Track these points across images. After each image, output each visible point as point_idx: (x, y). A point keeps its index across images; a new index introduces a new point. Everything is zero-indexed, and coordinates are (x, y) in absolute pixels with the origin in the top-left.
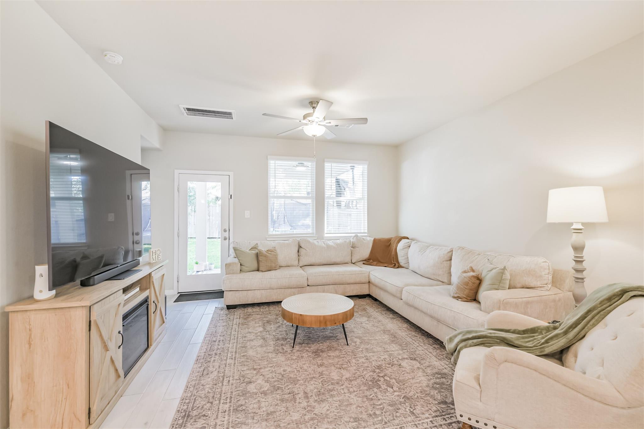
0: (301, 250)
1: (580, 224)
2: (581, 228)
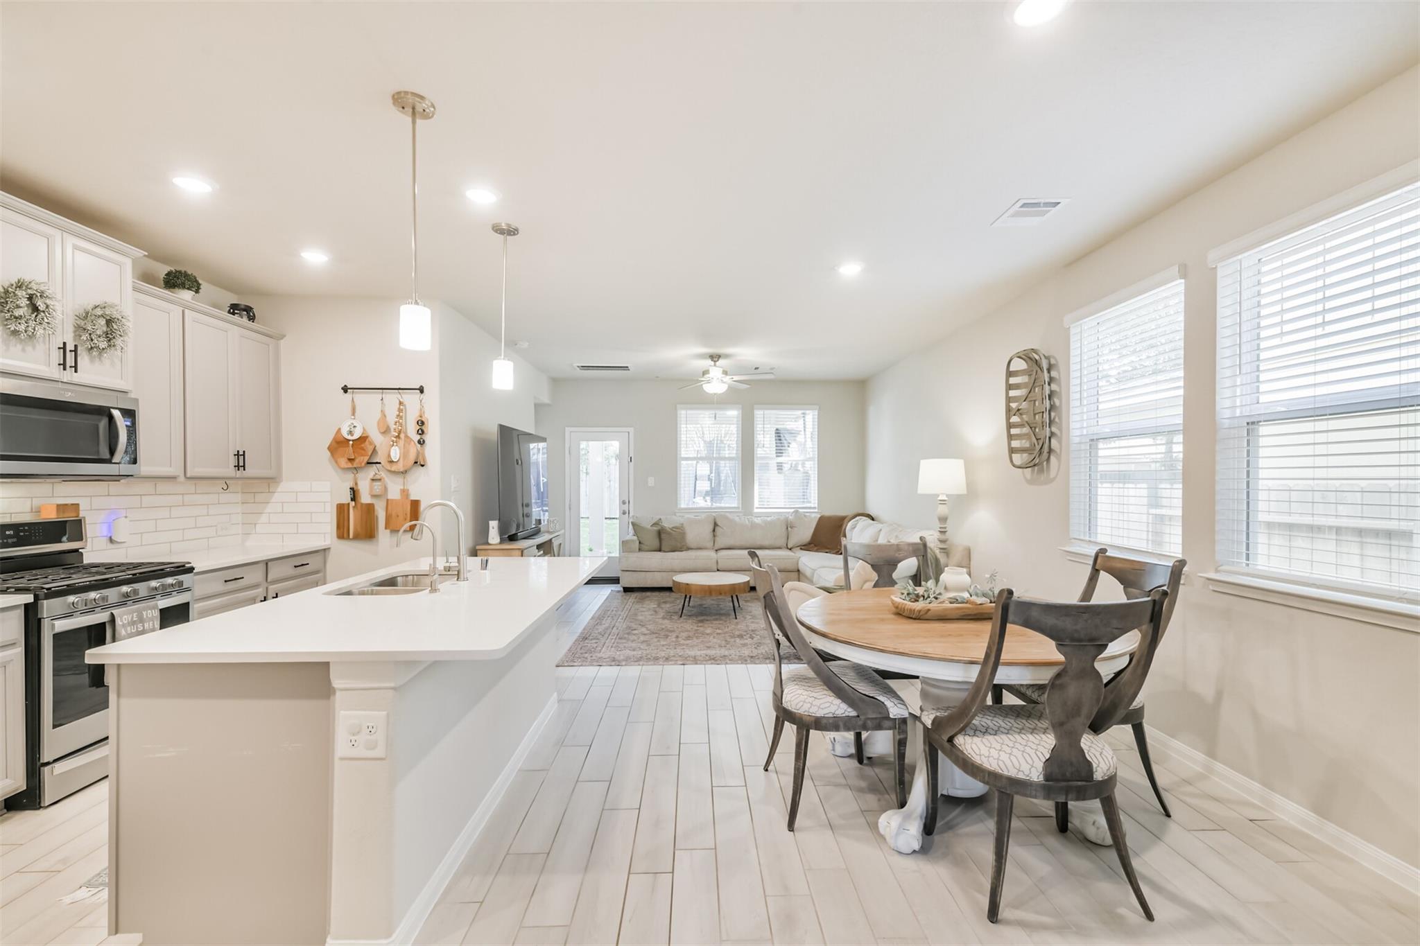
0: (717, 529)
1: (945, 496)
2: (946, 499)
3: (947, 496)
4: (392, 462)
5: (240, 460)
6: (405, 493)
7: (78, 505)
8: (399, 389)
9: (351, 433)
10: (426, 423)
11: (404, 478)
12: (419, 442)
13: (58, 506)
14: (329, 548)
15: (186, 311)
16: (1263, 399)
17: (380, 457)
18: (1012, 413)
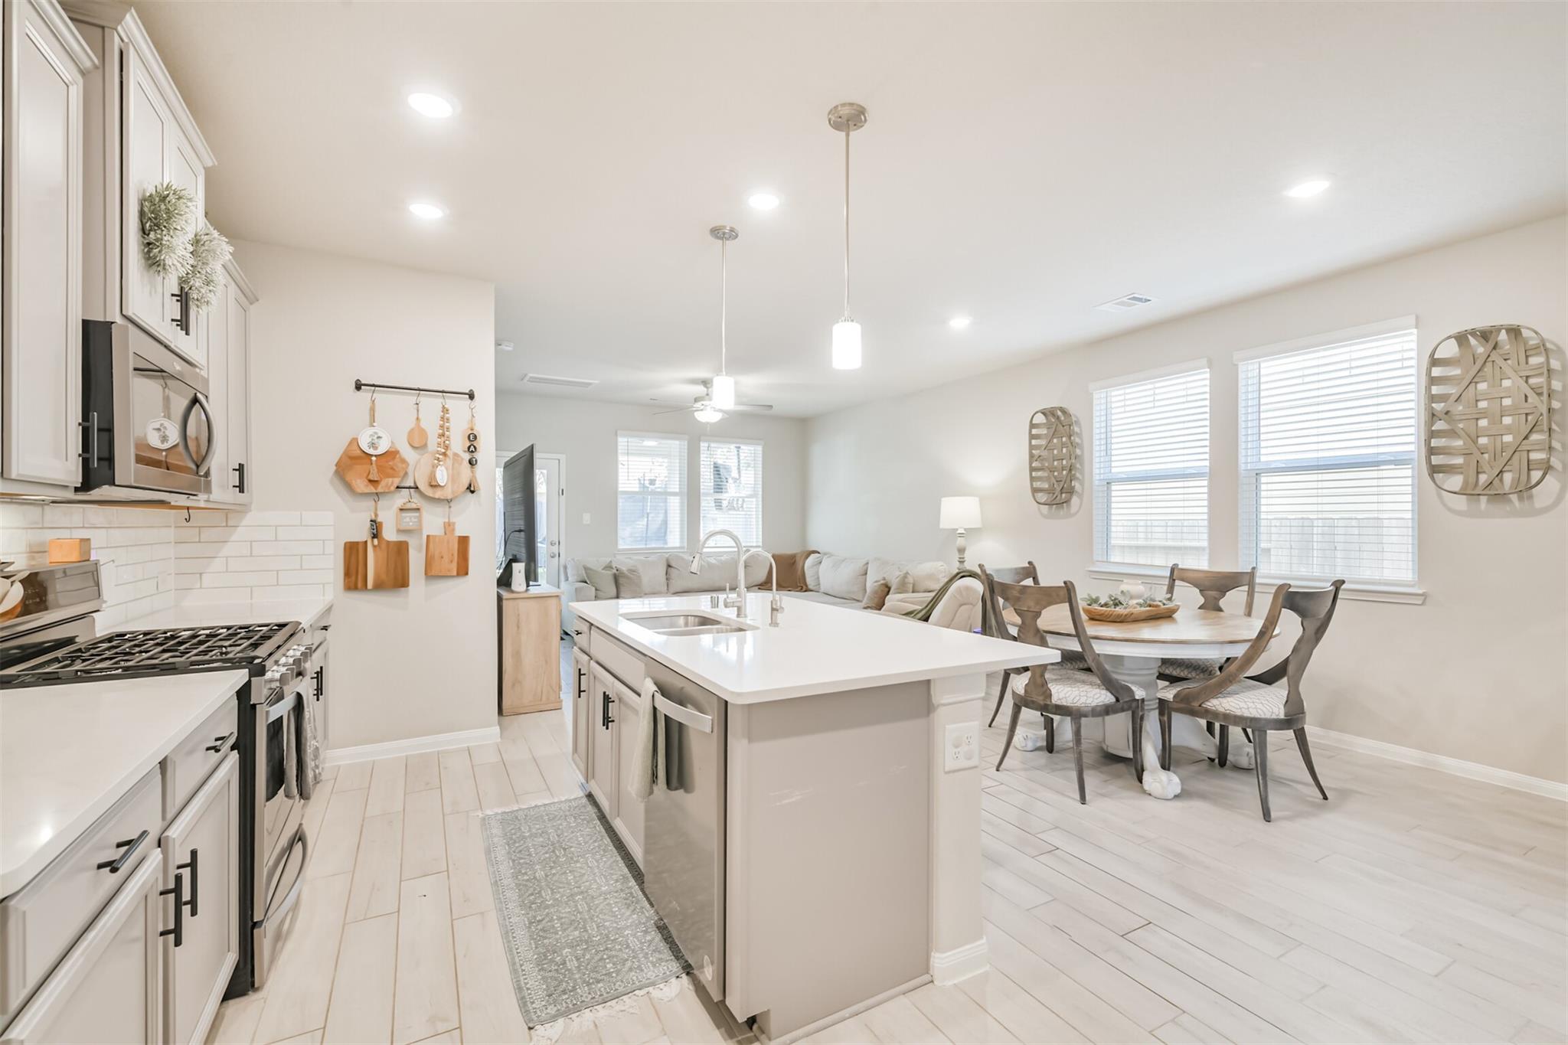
0: (670, 570)
1: (963, 530)
2: (963, 532)
3: (965, 529)
6: (449, 526)
7: (89, 540)
8: (443, 392)
10: (477, 438)
11: (450, 507)
12: (470, 462)
13: (79, 542)
14: (334, 607)
16: (1263, 458)
17: (417, 480)
18: (1034, 459)
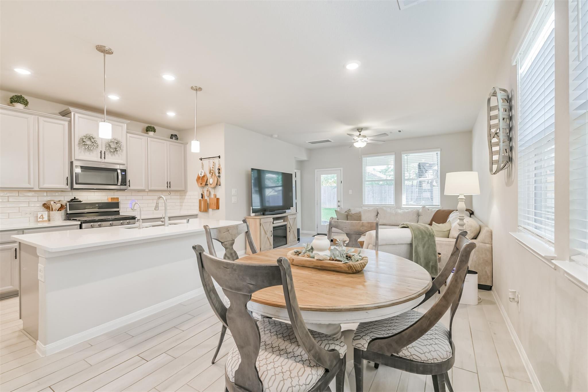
0: (378, 214)
1: (463, 196)
4: (210, 184)
5: (169, 185)
6: (215, 195)
7: (118, 198)
8: (213, 157)
9: (201, 174)
10: (220, 169)
11: (215, 190)
12: (218, 176)
13: (111, 198)
14: (198, 215)
15: (148, 138)
17: (208, 183)
18: (492, 136)
